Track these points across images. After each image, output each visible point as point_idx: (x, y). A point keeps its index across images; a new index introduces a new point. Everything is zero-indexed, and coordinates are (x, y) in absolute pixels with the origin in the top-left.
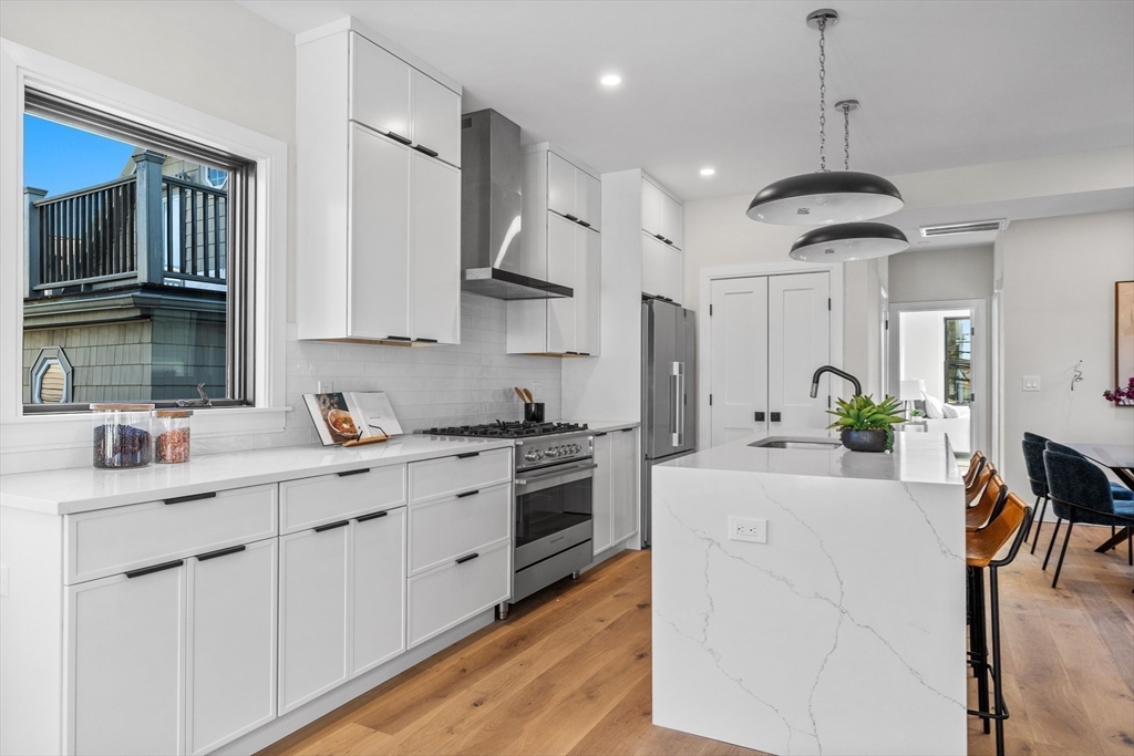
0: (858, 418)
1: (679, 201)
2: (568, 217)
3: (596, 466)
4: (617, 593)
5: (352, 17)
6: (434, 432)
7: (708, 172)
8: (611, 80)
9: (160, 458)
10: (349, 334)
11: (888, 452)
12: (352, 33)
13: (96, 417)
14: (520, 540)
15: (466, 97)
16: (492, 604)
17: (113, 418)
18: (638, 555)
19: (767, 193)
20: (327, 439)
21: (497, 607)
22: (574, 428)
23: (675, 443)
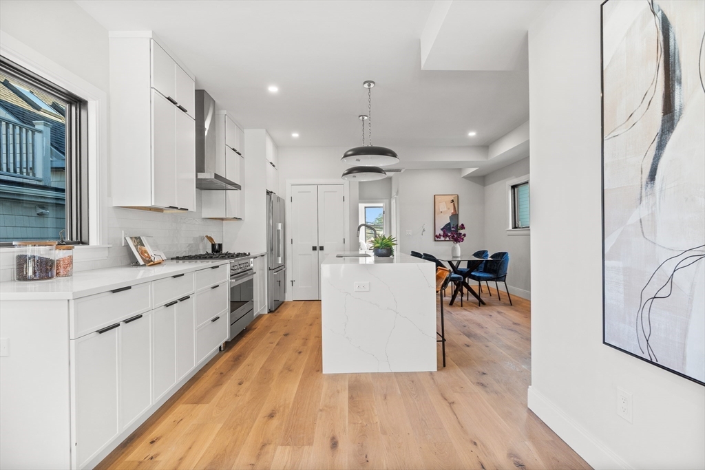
0: (381, 244)
1: (277, 147)
2: (233, 149)
3: (255, 273)
4: (270, 331)
5: (153, 32)
6: (178, 258)
7: (295, 135)
8: (273, 89)
9: (58, 274)
10: (153, 204)
11: (391, 256)
12: (152, 40)
13: (17, 250)
14: (232, 310)
15: (197, 82)
16: (218, 346)
17: (30, 250)
18: (267, 317)
19: (350, 153)
20: (141, 262)
21: (220, 347)
22: (245, 254)
23: (280, 262)
